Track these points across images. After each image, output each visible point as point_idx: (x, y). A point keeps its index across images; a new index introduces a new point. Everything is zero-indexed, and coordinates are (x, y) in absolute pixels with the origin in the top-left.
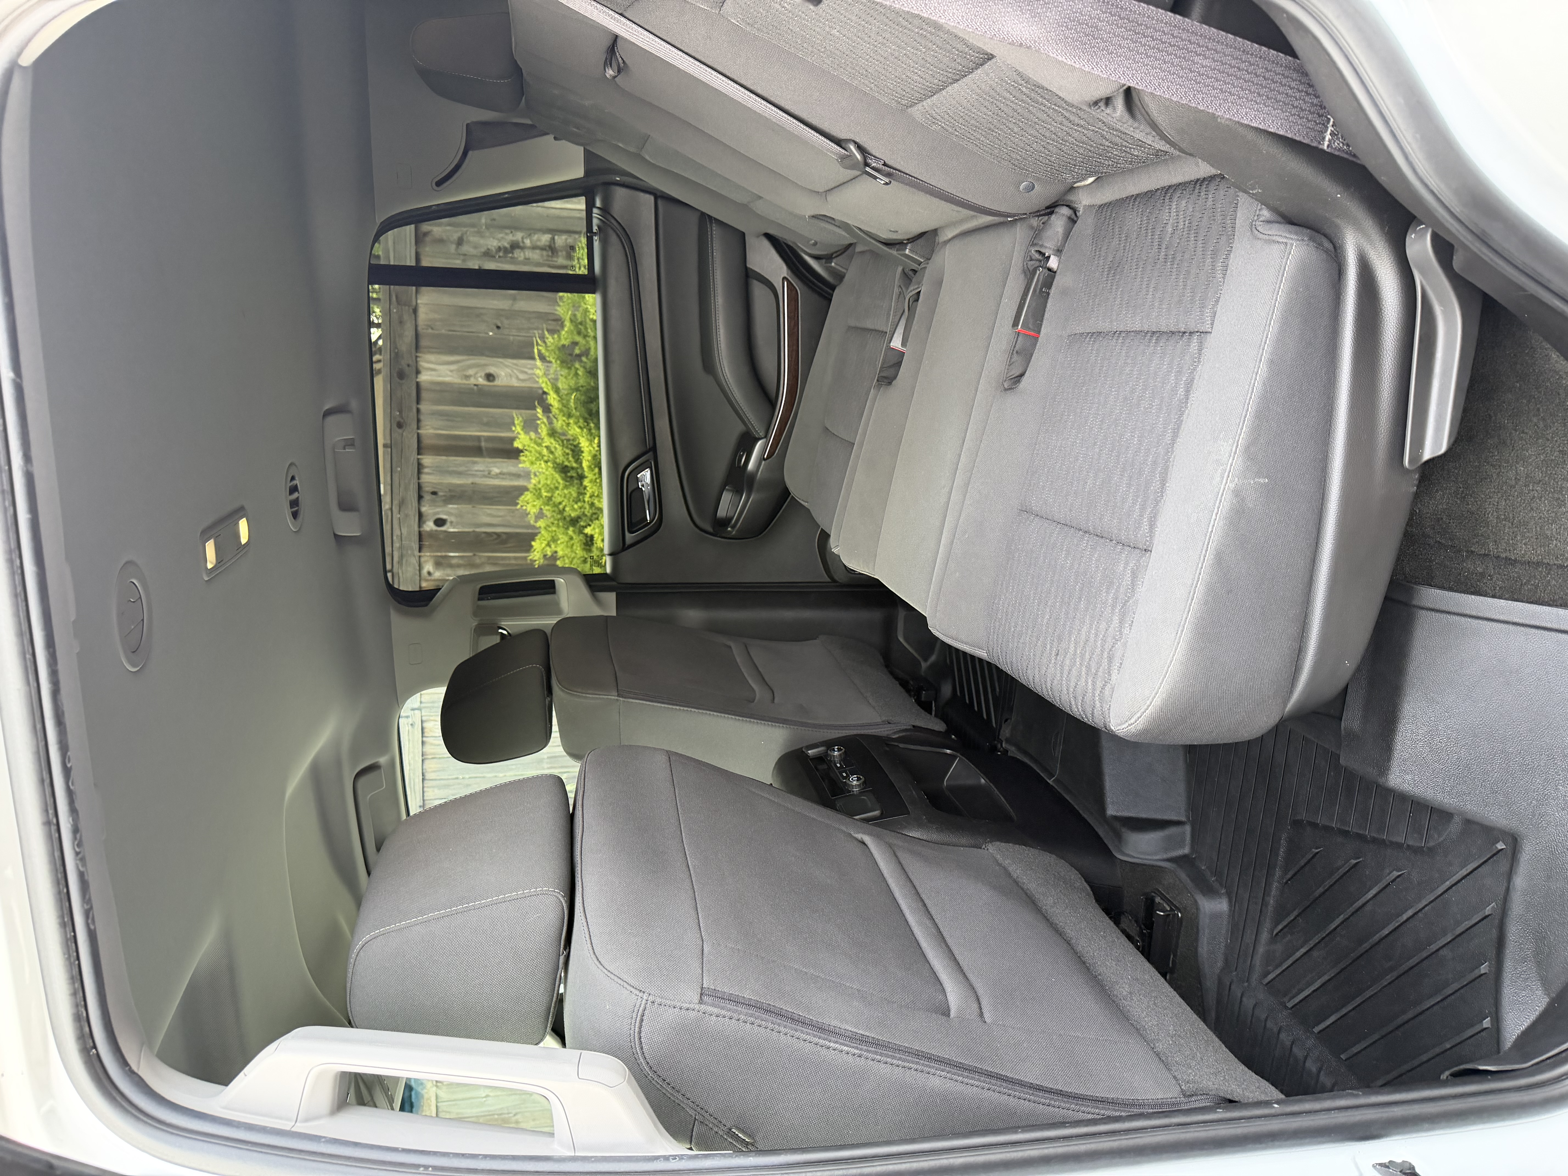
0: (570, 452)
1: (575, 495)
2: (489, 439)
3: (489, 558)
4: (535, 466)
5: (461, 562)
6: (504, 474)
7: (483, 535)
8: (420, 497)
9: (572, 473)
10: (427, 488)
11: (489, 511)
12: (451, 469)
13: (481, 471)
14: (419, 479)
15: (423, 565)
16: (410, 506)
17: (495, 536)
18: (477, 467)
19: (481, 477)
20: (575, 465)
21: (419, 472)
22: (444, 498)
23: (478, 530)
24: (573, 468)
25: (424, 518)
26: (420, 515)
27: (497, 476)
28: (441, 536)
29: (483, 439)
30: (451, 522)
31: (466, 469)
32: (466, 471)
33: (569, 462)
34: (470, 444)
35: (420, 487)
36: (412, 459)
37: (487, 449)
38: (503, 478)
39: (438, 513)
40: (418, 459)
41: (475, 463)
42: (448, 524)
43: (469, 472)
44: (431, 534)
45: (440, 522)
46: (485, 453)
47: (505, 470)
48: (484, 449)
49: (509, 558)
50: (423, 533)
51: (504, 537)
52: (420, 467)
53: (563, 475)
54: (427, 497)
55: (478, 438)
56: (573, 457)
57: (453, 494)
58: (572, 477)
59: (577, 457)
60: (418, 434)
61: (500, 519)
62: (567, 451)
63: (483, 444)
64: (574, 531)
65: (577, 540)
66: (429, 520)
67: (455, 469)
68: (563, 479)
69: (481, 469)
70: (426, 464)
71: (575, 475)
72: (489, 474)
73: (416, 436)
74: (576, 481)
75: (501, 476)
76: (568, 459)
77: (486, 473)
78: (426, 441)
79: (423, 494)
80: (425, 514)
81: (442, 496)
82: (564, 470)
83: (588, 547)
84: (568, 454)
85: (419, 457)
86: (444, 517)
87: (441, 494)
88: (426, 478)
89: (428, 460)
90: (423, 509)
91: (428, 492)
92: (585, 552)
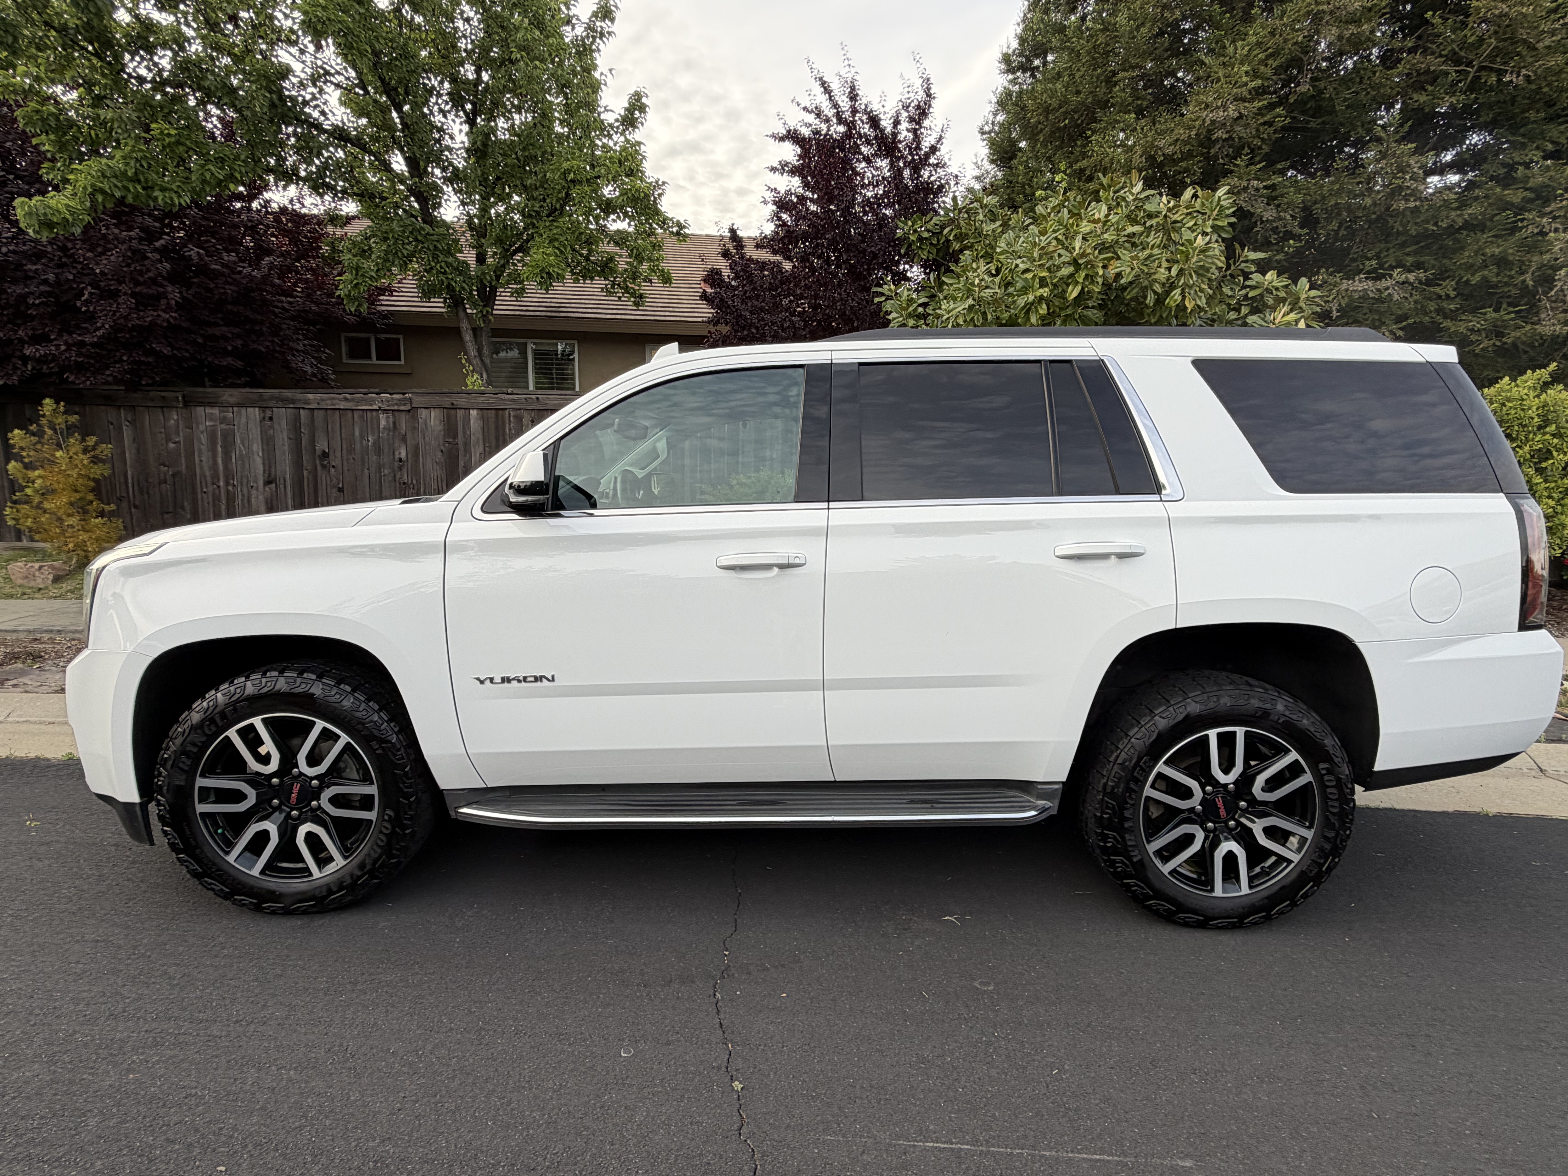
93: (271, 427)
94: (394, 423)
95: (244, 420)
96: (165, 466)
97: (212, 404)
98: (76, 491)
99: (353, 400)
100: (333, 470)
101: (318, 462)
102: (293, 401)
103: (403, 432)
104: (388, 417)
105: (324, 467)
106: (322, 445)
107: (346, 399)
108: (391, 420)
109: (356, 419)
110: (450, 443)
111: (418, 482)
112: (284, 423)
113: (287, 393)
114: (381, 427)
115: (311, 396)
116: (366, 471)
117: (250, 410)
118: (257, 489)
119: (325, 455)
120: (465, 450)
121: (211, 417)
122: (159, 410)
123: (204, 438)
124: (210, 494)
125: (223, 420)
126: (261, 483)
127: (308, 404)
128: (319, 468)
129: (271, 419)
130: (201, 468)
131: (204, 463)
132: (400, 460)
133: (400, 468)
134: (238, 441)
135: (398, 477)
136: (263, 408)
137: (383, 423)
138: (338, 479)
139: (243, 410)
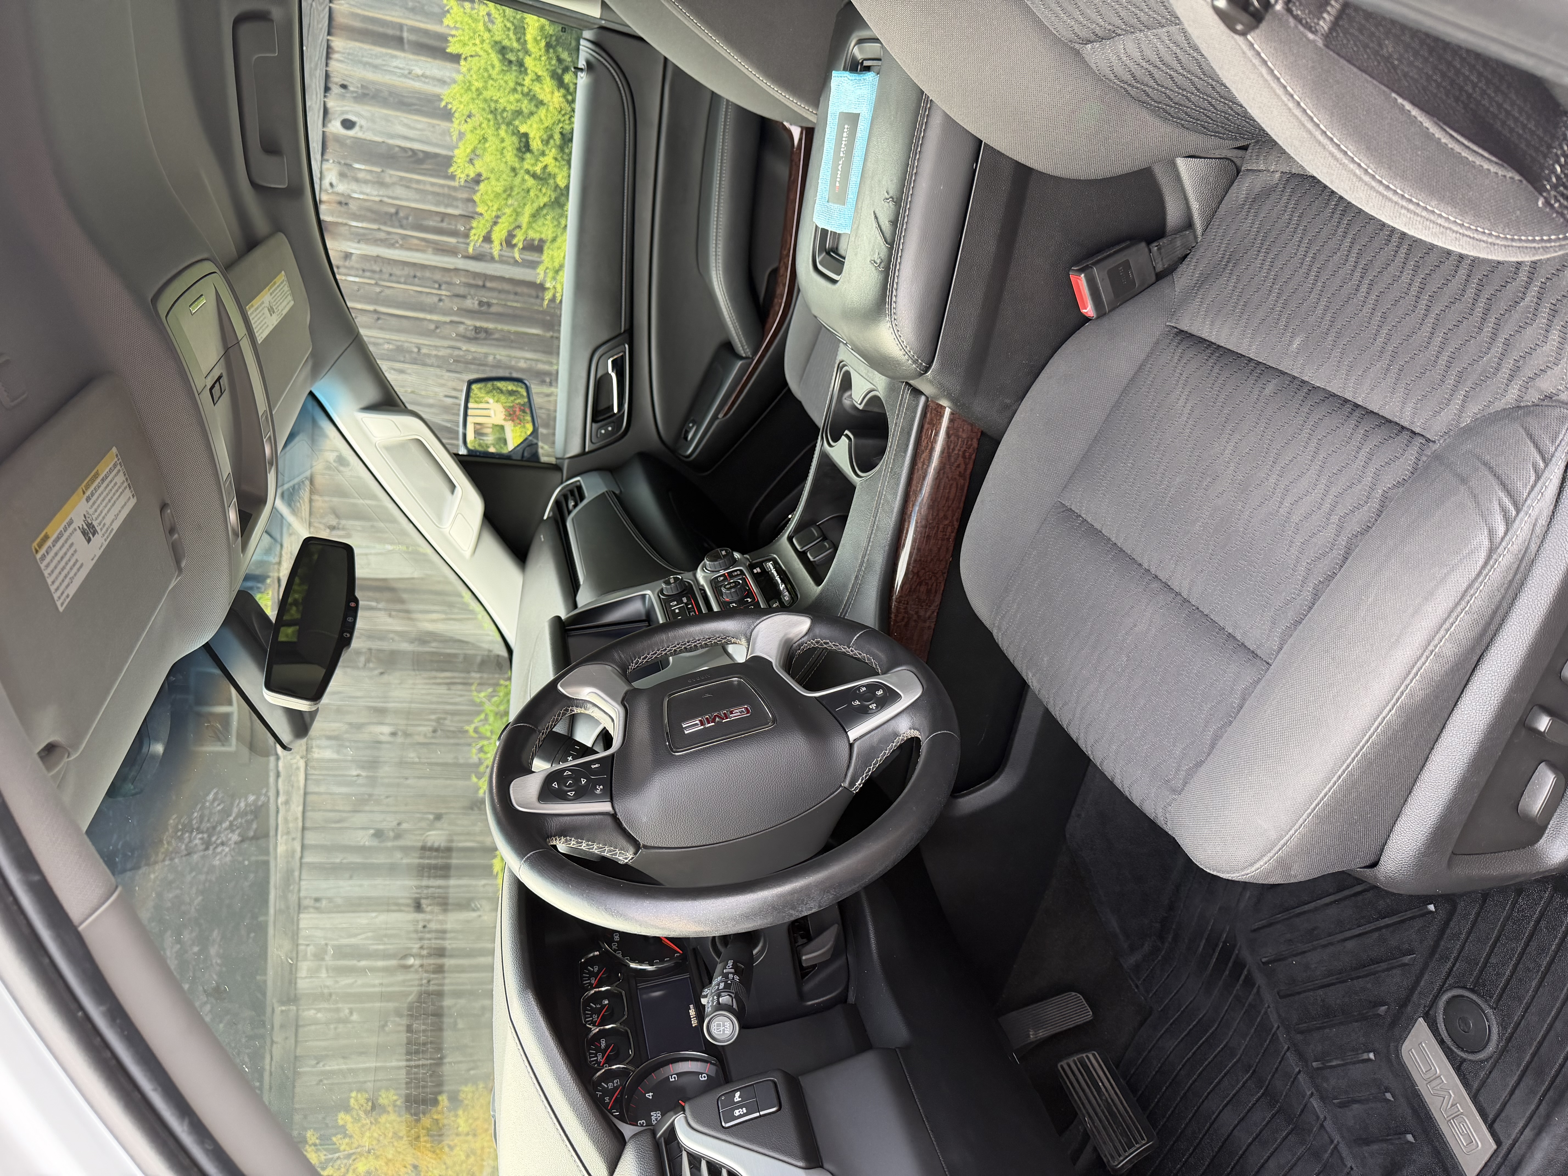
0: (512, 28)
1: (512, 85)
2: (413, 30)
3: (402, 178)
4: (467, 48)
5: (369, 177)
6: (426, 77)
7: (397, 149)
8: (327, 89)
9: (511, 57)
10: (336, 79)
11: (405, 121)
12: (365, 59)
13: (400, 68)
14: (327, 65)
15: (325, 173)
16: (314, 97)
17: (410, 153)
18: (395, 63)
19: (400, 77)
20: (515, 45)
21: (328, 57)
22: (355, 95)
23: (391, 142)
24: (512, 50)
25: (330, 116)
26: (326, 111)
27: (418, 77)
28: (348, 141)
29: (405, 28)
30: (361, 127)
31: (384, 63)
32: (384, 65)
33: (510, 40)
34: (390, 32)
35: (327, 76)
36: (321, 38)
37: (409, 42)
38: (425, 82)
39: (347, 112)
40: (328, 40)
41: (395, 57)
42: (357, 128)
43: (385, 68)
44: (338, 139)
45: (348, 124)
46: (406, 46)
47: (428, 73)
48: (405, 41)
49: (424, 182)
50: (328, 134)
51: (421, 155)
52: (329, 49)
53: (500, 57)
54: (336, 90)
55: (401, 27)
56: (515, 34)
57: (366, 92)
58: (510, 62)
59: (519, 35)
60: (330, 8)
61: (418, 133)
62: (509, 25)
63: (405, 35)
64: (506, 132)
65: (510, 143)
66: (335, 119)
67: (370, 60)
68: (501, 61)
69: (401, 66)
70: (336, 49)
71: (513, 58)
72: (410, 73)
73: (327, 9)
74: (514, 68)
75: (423, 79)
76: (508, 36)
77: (406, 72)
78: (339, 19)
79: (330, 85)
80: (331, 111)
81: (353, 92)
82: (503, 50)
83: (520, 155)
84: (509, 29)
85: (329, 38)
86: (353, 118)
87: (351, 88)
88: (334, 65)
89: (338, 43)
90: (331, 104)
91: (336, 84)
92: (517, 159)
93: (330, 900)
94: (329, 738)
95: (319, 933)
96: (385, 1025)
97: (292, 970)
98: (417, 1138)
99: (288, 794)
100: (404, 826)
101: (390, 844)
102: (289, 872)
103: (345, 727)
104: (319, 747)
105: (398, 837)
106: (364, 838)
107: (287, 802)
108: (324, 742)
109: (322, 789)
110: (368, 661)
111: (433, 712)
112: (323, 884)
113: (275, 879)
114: (335, 756)
115: (281, 849)
116: (410, 782)
117: (302, 924)
118: (429, 921)
119: (379, 834)
120: (382, 639)
121: (314, 972)
122: (301, 1030)
123: (345, 981)
124: (432, 976)
125: (319, 956)
126: (420, 916)
127: (294, 852)
128: (401, 843)
129: (317, 900)
130: (391, 985)
131: (385, 981)
132: (394, 734)
133: (406, 735)
134: (353, 941)
135: (421, 739)
136: (300, 908)
137: (328, 754)
138: (421, 819)
139: (303, 933)
